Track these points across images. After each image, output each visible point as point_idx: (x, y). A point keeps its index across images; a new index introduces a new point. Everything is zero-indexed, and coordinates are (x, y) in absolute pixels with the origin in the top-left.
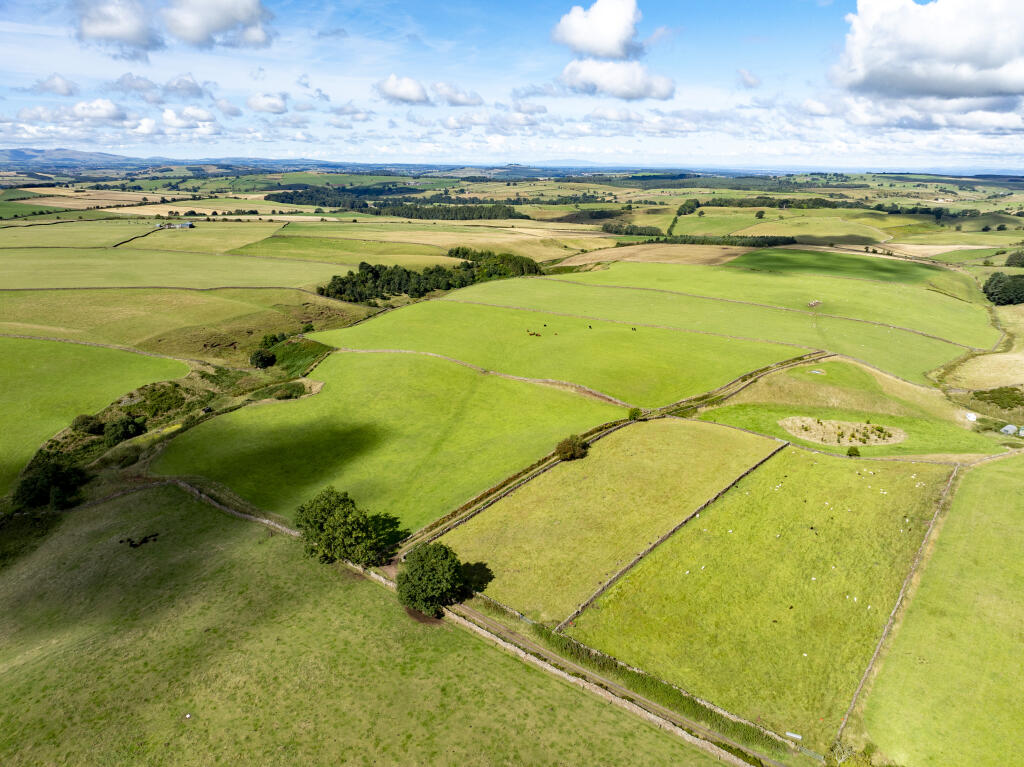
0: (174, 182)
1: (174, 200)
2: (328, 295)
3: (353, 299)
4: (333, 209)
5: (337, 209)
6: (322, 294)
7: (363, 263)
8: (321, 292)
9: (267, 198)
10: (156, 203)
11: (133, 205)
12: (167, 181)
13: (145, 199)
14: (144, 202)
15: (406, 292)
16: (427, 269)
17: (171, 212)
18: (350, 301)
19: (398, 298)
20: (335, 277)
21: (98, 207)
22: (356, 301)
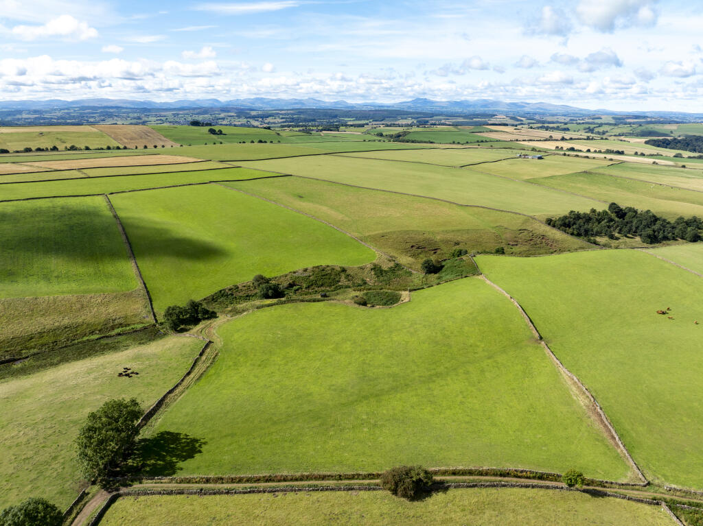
0: (592, 126)
1: (571, 139)
2: (554, 226)
3: (575, 232)
4: (692, 154)
5: (696, 154)
6: (549, 224)
7: (613, 204)
8: (550, 222)
9: (647, 143)
10: (557, 140)
11: (540, 140)
12: (587, 126)
13: (551, 137)
14: (550, 139)
15: (641, 235)
16: (681, 218)
17: (557, 147)
18: (572, 234)
19: (627, 240)
20: (572, 212)
21: (517, 140)
22: (579, 235)
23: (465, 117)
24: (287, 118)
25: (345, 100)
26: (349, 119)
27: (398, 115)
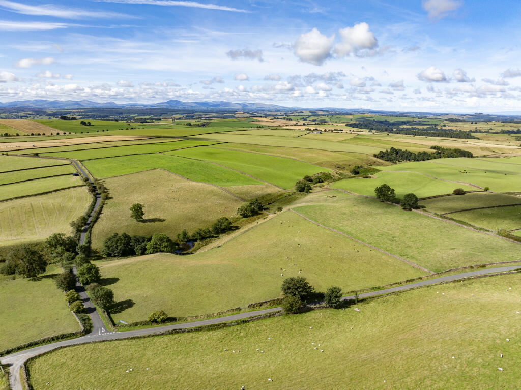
0: (305, 117)
1: (308, 124)
2: (377, 157)
3: (387, 160)
4: (377, 131)
7: (392, 148)
8: (375, 156)
9: (346, 125)
10: (302, 125)
11: (293, 126)
12: (302, 117)
13: (296, 123)
14: (297, 125)
15: (409, 160)
16: (420, 152)
19: (405, 162)
20: (381, 151)
21: (280, 126)
23: (217, 112)
24: (82, 115)
25: (114, 102)
26: (135, 115)
27: (168, 112)
